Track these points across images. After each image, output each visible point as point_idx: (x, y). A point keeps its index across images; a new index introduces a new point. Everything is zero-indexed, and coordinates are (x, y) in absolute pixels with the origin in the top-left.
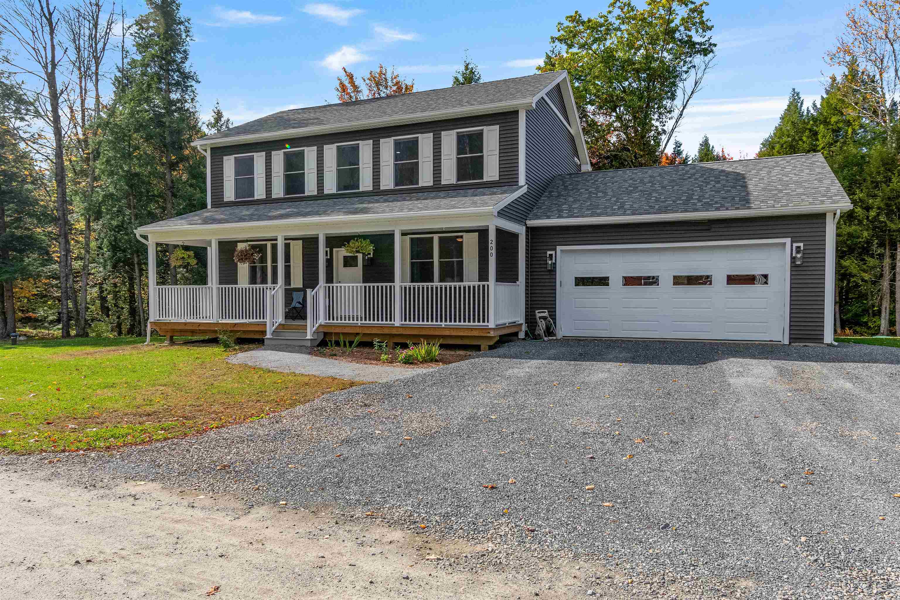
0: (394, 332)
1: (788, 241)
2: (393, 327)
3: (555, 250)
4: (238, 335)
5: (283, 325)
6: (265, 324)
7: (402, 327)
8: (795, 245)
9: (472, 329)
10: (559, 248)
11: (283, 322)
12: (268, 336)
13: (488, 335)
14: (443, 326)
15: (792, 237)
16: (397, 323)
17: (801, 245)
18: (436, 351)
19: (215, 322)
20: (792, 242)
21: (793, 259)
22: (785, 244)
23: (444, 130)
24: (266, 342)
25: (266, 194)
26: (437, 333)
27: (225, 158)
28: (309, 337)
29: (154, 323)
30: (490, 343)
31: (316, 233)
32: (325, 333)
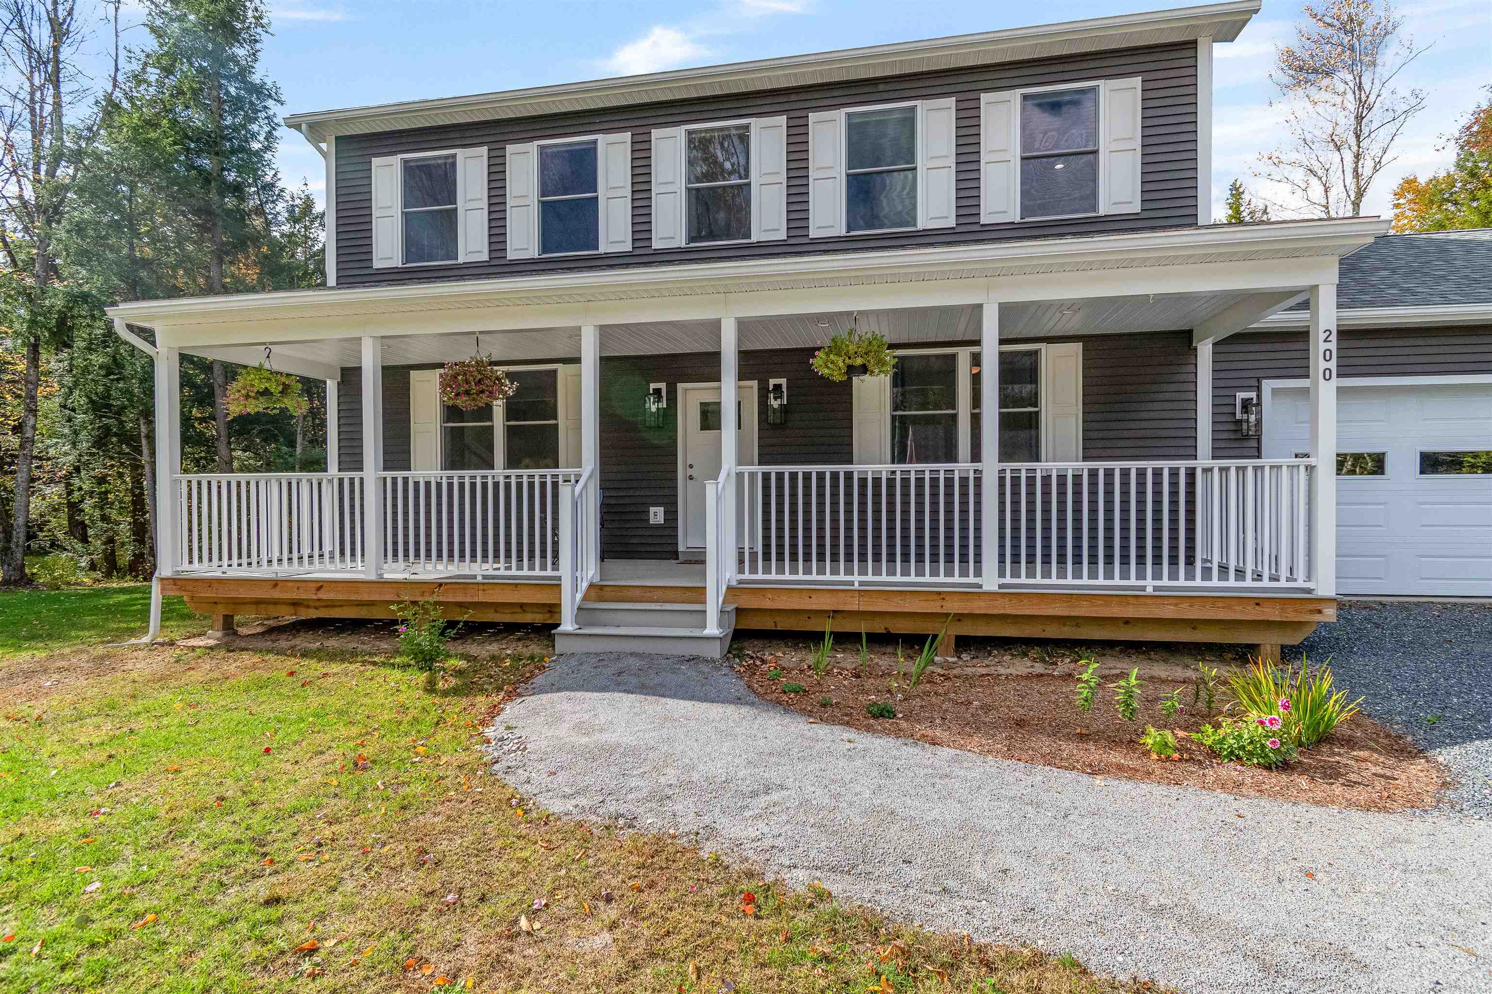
0: (979, 607)
2: (976, 594)
3: (1259, 389)
5: (602, 587)
6: (555, 586)
7: (1008, 594)
9: (1258, 602)
10: (1268, 385)
11: (596, 580)
12: (567, 625)
13: (1317, 618)
14: (1149, 590)
16: (990, 581)
19: (373, 577)
23: (986, 90)
24: (560, 645)
25: (490, 251)
26: (1130, 612)
27: (376, 161)
28: (712, 629)
29: (174, 581)
30: (1294, 639)
31: (713, 316)
32: (739, 611)
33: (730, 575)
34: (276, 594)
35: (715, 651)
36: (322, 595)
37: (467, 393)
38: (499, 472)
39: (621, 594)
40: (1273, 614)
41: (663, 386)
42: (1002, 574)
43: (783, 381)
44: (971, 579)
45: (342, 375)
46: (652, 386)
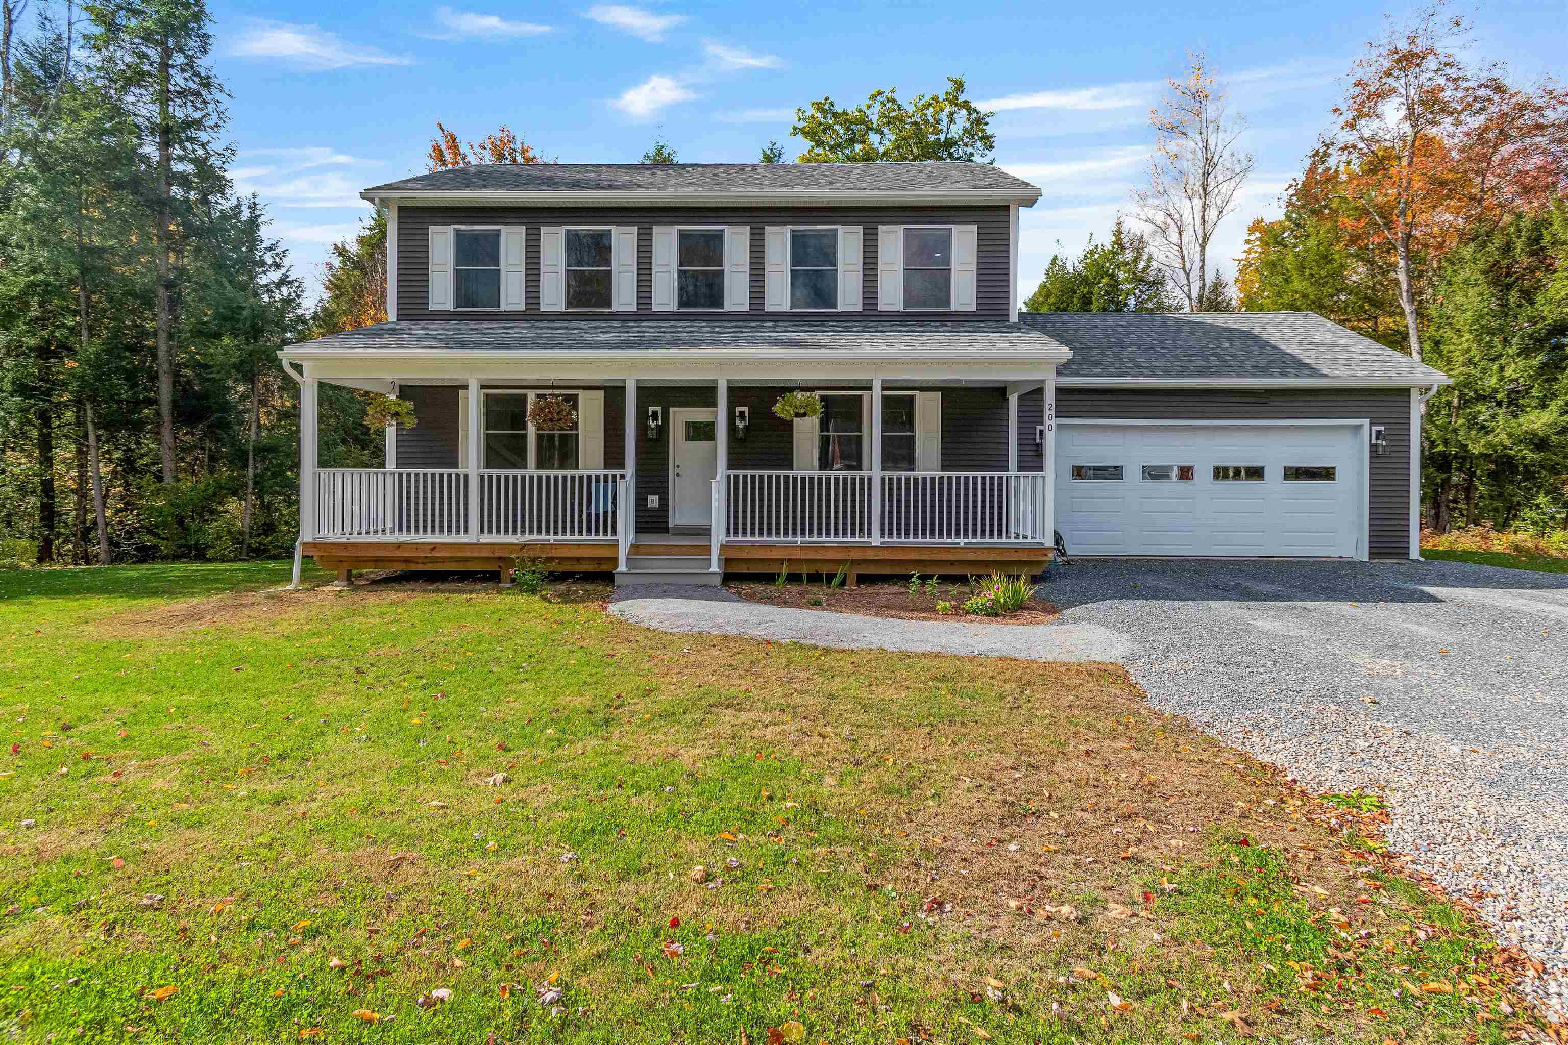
0: (870, 555)
1: (1366, 422)
2: (868, 548)
4: (553, 566)
5: (637, 547)
6: (615, 545)
7: (883, 548)
8: (1375, 428)
9: (1016, 550)
11: (637, 542)
12: (622, 568)
13: (1045, 558)
14: (962, 545)
15: (1371, 418)
16: (876, 540)
17: (1382, 428)
18: (1025, 590)
19: (475, 541)
20: (1372, 424)
21: (1373, 447)
22: (1361, 426)
23: (883, 223)
24: (618, 580)
25: (526, 304)
26: (951, 557)
27: (432, 229)
28: (714, 568)
29: (314, 545)
30: (1038, 571)
31: (711, 378)
32: (727, 560)
33: (723, 538)
34: (398, 553)
35: (717, 581)
36: (435, 554)
37: (551, 420)
38: (531, 470)
39: (651, 550)
40: (1024, 557)
41: (658, 409)
42: (883, 534)
43: (746, 409)
44: (866, 539)
45: (400, 391)
46: (651, 409)
